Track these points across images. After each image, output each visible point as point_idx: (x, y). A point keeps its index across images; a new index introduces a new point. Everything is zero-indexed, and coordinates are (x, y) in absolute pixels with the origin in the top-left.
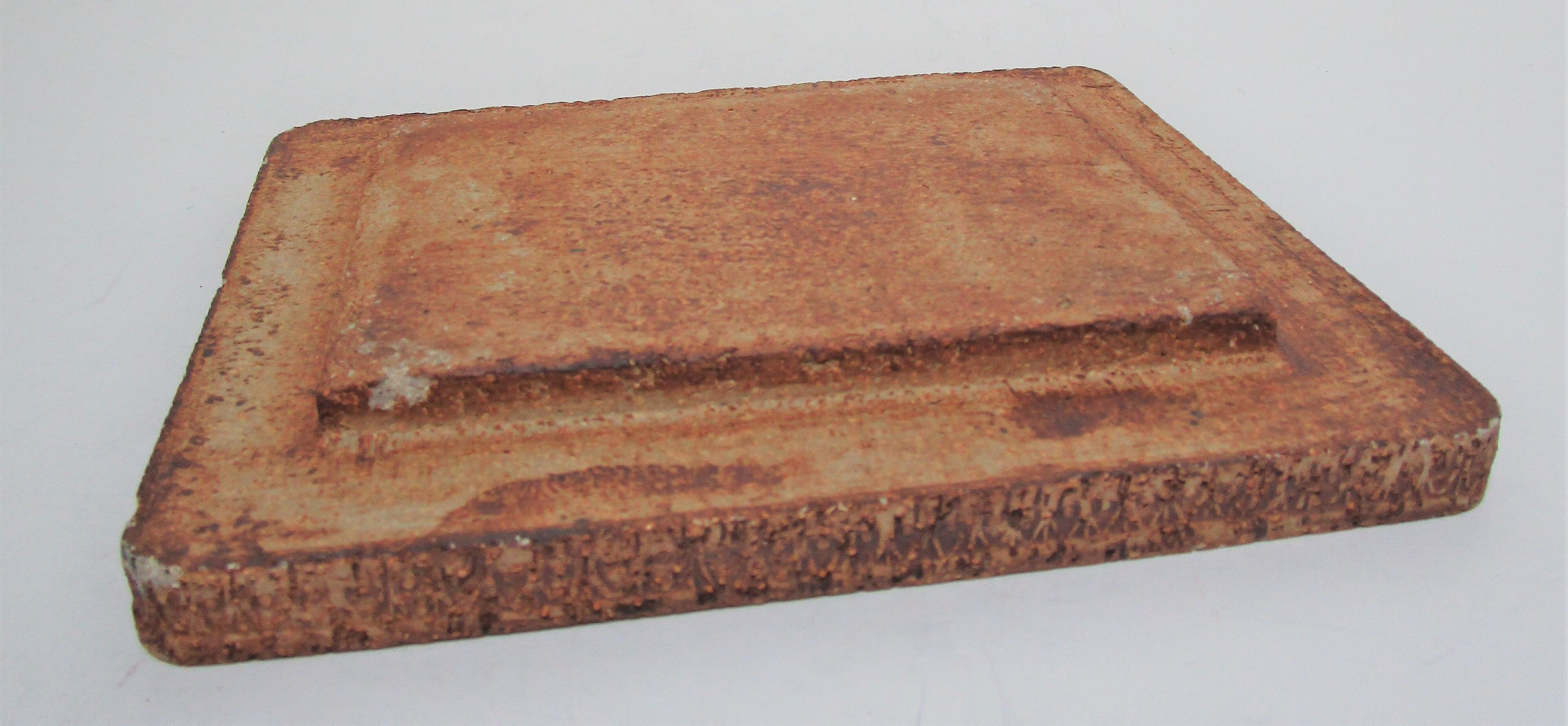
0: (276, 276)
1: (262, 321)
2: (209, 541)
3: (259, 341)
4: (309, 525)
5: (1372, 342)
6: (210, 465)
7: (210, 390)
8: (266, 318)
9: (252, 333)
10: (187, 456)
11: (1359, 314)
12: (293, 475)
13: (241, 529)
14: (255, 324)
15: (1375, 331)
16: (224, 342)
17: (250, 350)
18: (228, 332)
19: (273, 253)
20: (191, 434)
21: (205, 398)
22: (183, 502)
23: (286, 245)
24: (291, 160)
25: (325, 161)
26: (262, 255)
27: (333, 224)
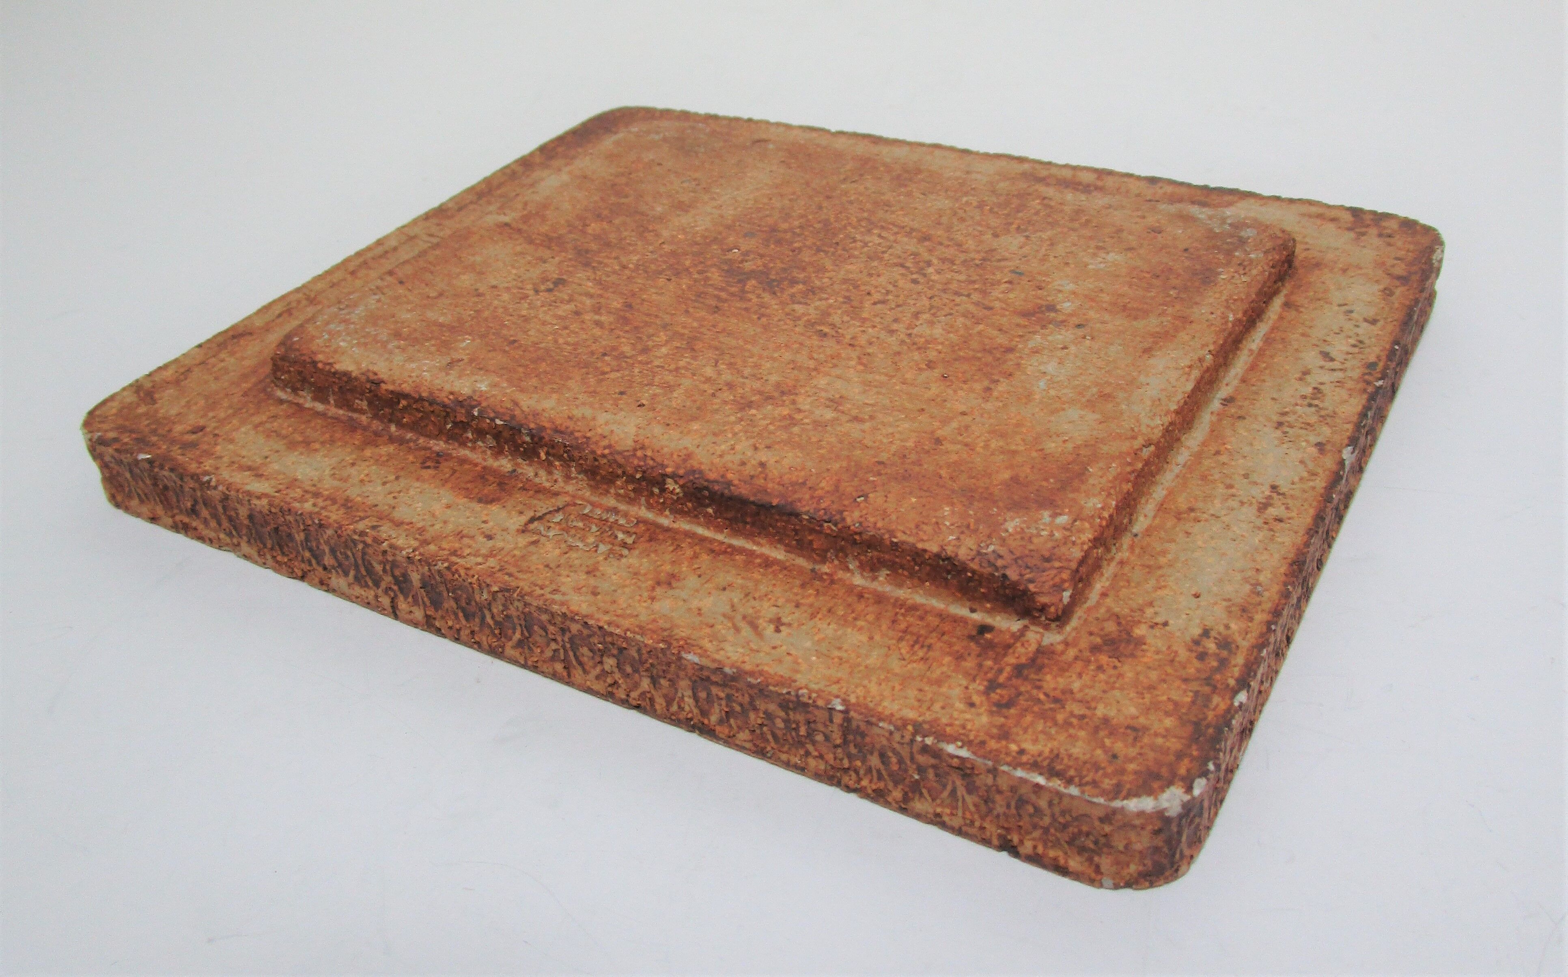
0: (1285, 446)
1: (1315, 388)
2: (1385, 228)
3: (1322, 367)
4: (1319, 222)
6: (1380, 273)
7: (1375, 329)
8: (1308, 391)
9: (1326, 377)
10: (1397, 283)
12: (1321, 251)
13: (1363, 230)
14: (1322, 387)
16: (1356, 374)
17: (1332, 360)
18: (1350, 384)
19: (1279, 482)
20: (1393, 298)
21: (1380, 324)
22: (1402, 253)
23: (1260, 492)
24: (1196, 688)
25: (1145, 660)
26: (1293, 483)
27: (1192, 510)
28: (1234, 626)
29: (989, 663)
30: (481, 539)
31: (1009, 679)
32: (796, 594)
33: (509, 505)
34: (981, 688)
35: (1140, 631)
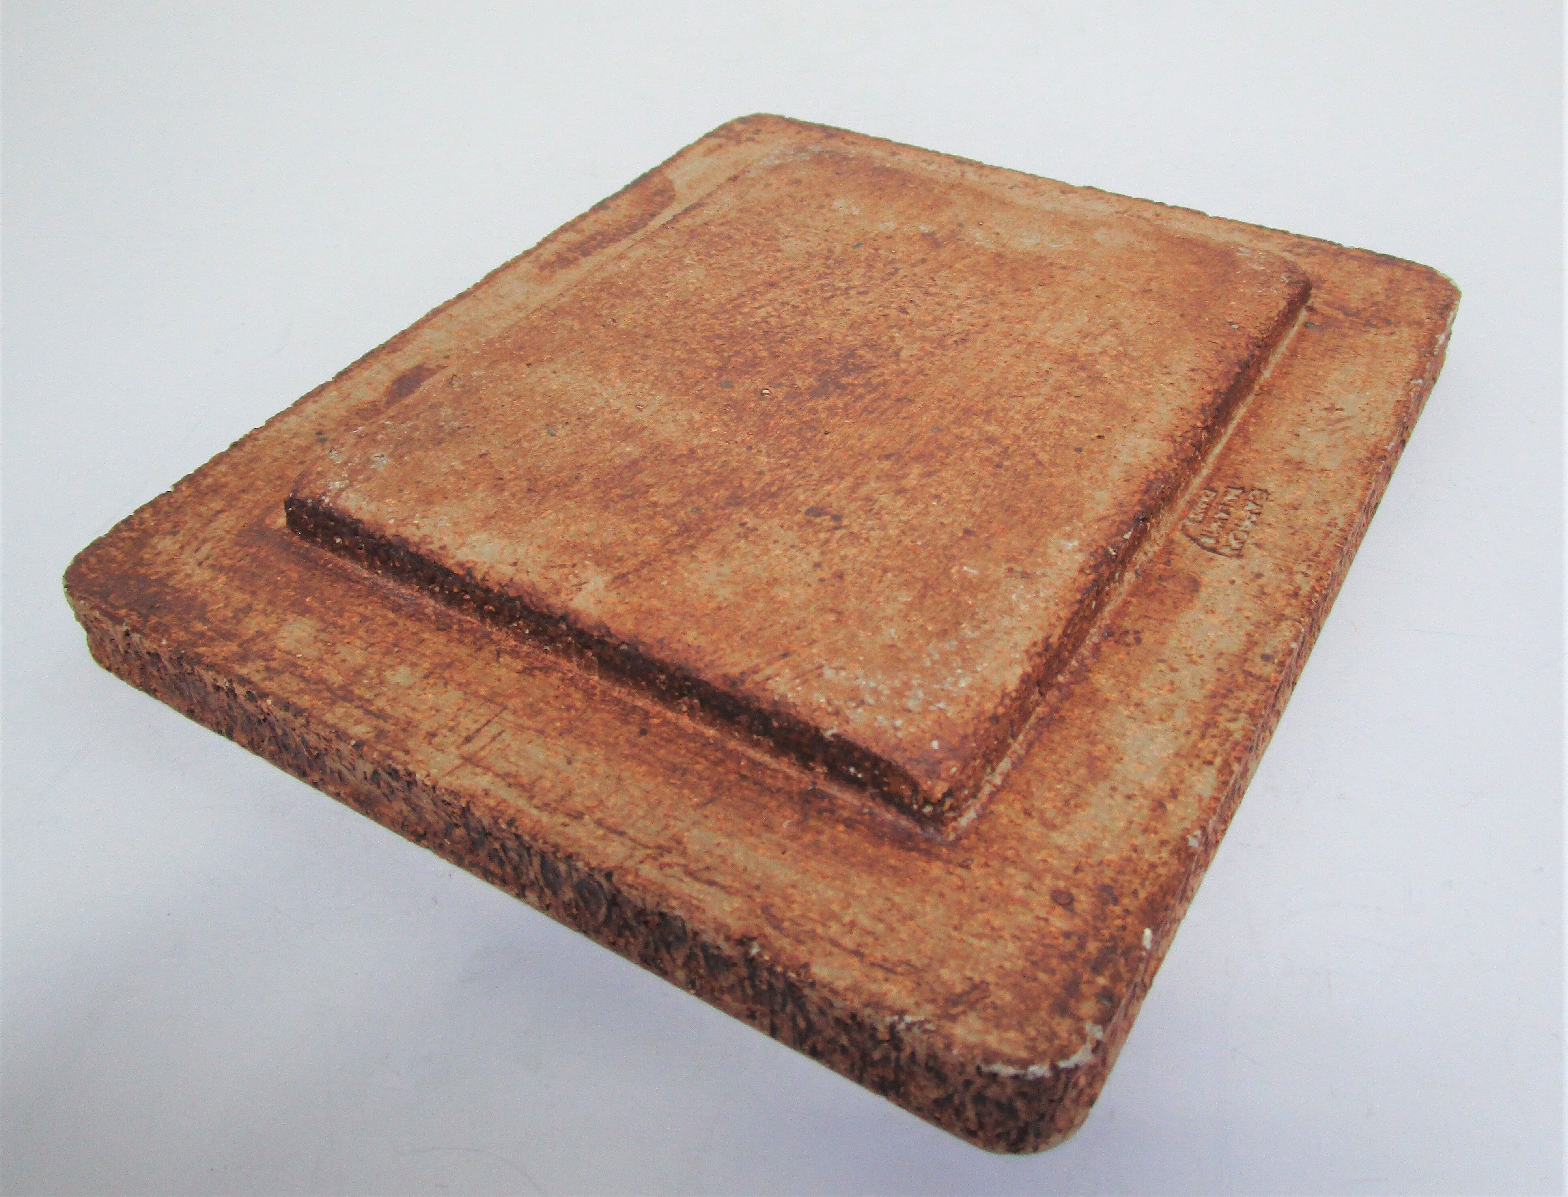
5: (205, 604)
11: (227, 636)
15: (205, 621)
30: (1264, 580)
33: (1197, 569)
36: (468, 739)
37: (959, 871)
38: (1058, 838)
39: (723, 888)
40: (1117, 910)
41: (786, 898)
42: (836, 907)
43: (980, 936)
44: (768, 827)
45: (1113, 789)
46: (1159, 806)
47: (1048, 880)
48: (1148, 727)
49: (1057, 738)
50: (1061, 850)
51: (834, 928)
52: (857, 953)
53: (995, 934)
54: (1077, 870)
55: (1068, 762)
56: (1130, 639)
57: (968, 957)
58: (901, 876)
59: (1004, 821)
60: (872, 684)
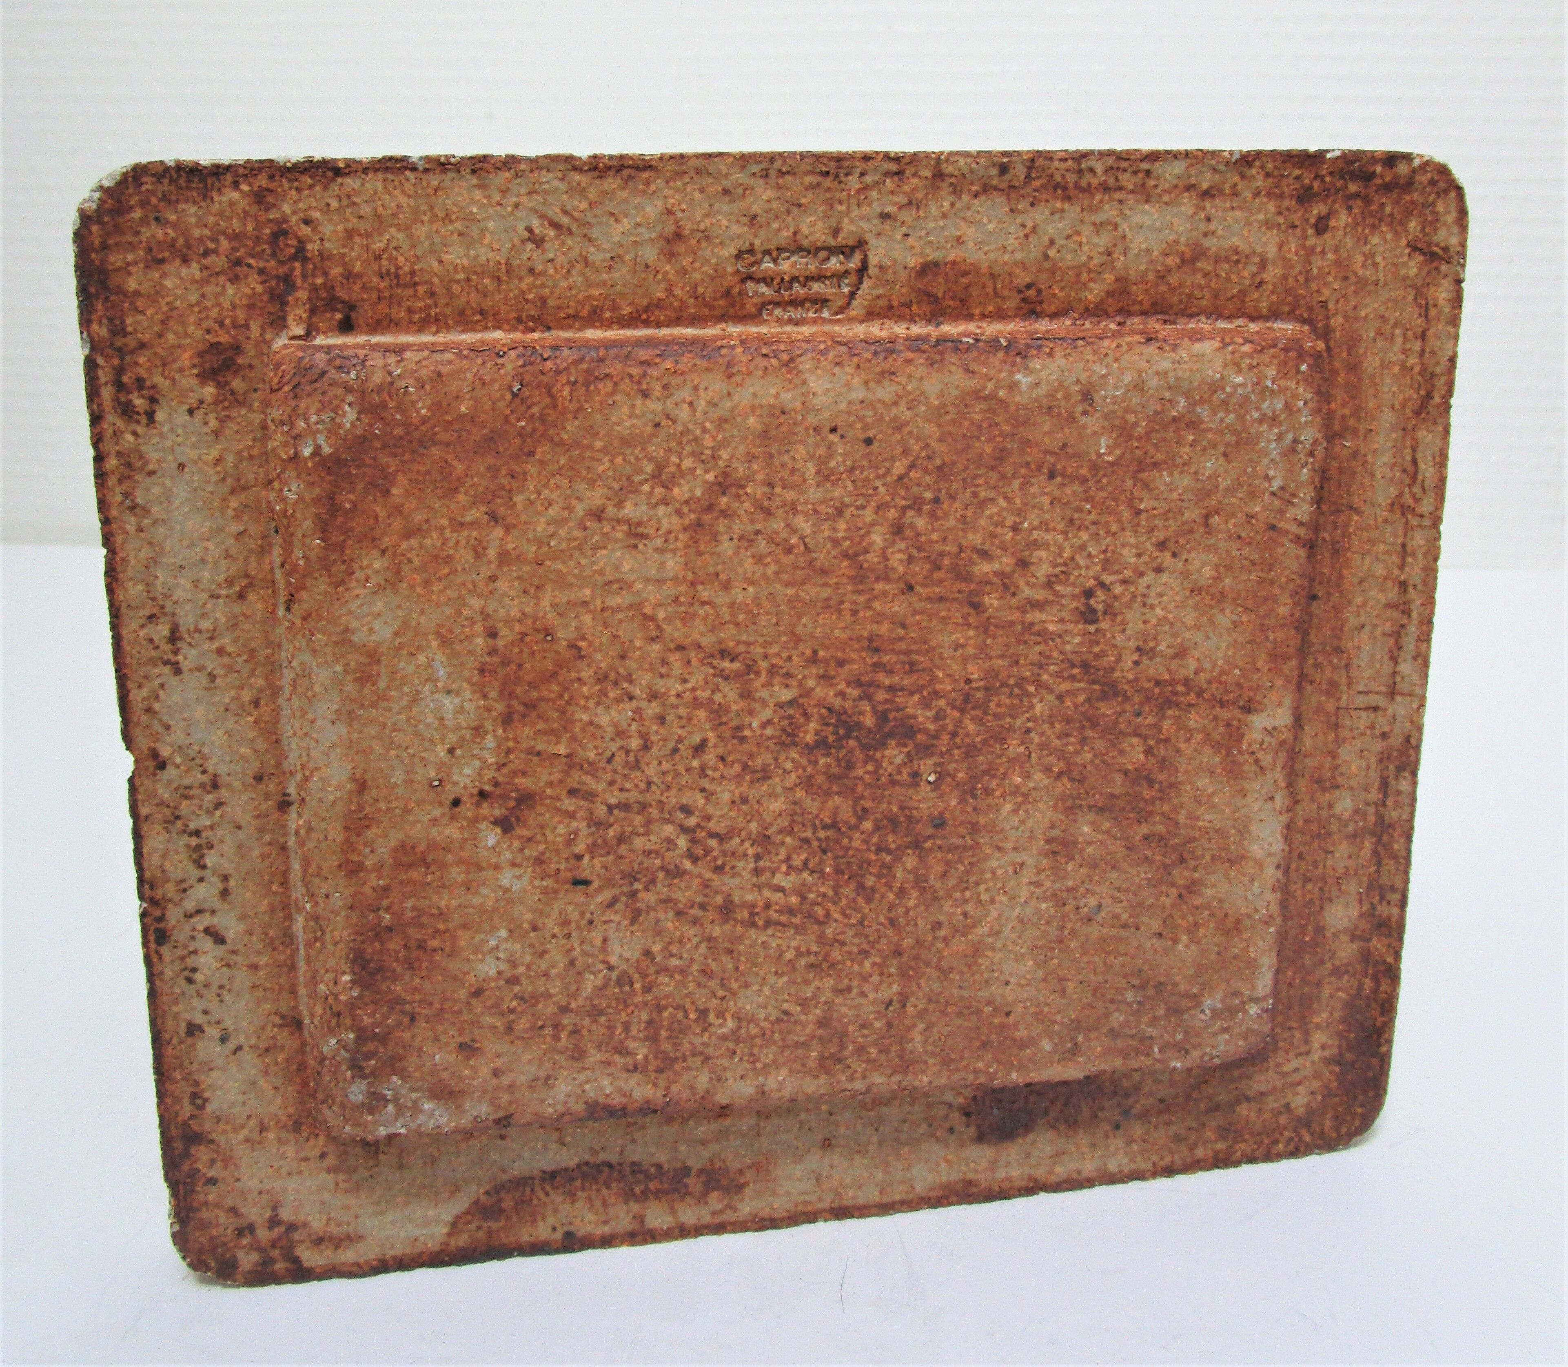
0: (195, 748)
1: (205, 867)
2: (251, 1249)
3: (213, 911)
4: (335, 1231)
6: (222, 1141)
7: (185, 1014)
8: (210, 860)
9: (201, 894)
10: (195, 1127)
12: (305, 1159)
13: (275, 1233)
14: (199, 873)
17: (207, 931)
19: (176, 681)
21: (183, 1027)
22: (212, 1195)
23: (188, 657)
24: (128, 340)
25: (186, 355)
26: (162, 686)
27: (241, 596)
28: (130, 437)
29: (319, 281)
30: (889, 209)
31: (292, 270)
32: (543, 286)
33: (903, 275)
34: (309, 247)
35: (209, 391)
36: (1375, 709)
37: (1331, 306)
38: (1272, 251)
39: (1414, 450)
40: (1316, 185)
41: (1403, 406)
42: (1396, 369)
43: (1376, 265)
44: (1355, 454)
45: (1206, 235)
46: (1207, 194)
47: (1311, 241)
48: (1129, 235)
49: (1176, 299)
50: (1280, 246)
51: (1412, 361)
52: (1423, 336)
53: (1369, 256)
54: (1294, 227)
55: (1199, 279)
56: (1032, 293)
57: (1395, 265)
58: (1352, 342)
59: (1274, 298)
60: (1273, 445)
